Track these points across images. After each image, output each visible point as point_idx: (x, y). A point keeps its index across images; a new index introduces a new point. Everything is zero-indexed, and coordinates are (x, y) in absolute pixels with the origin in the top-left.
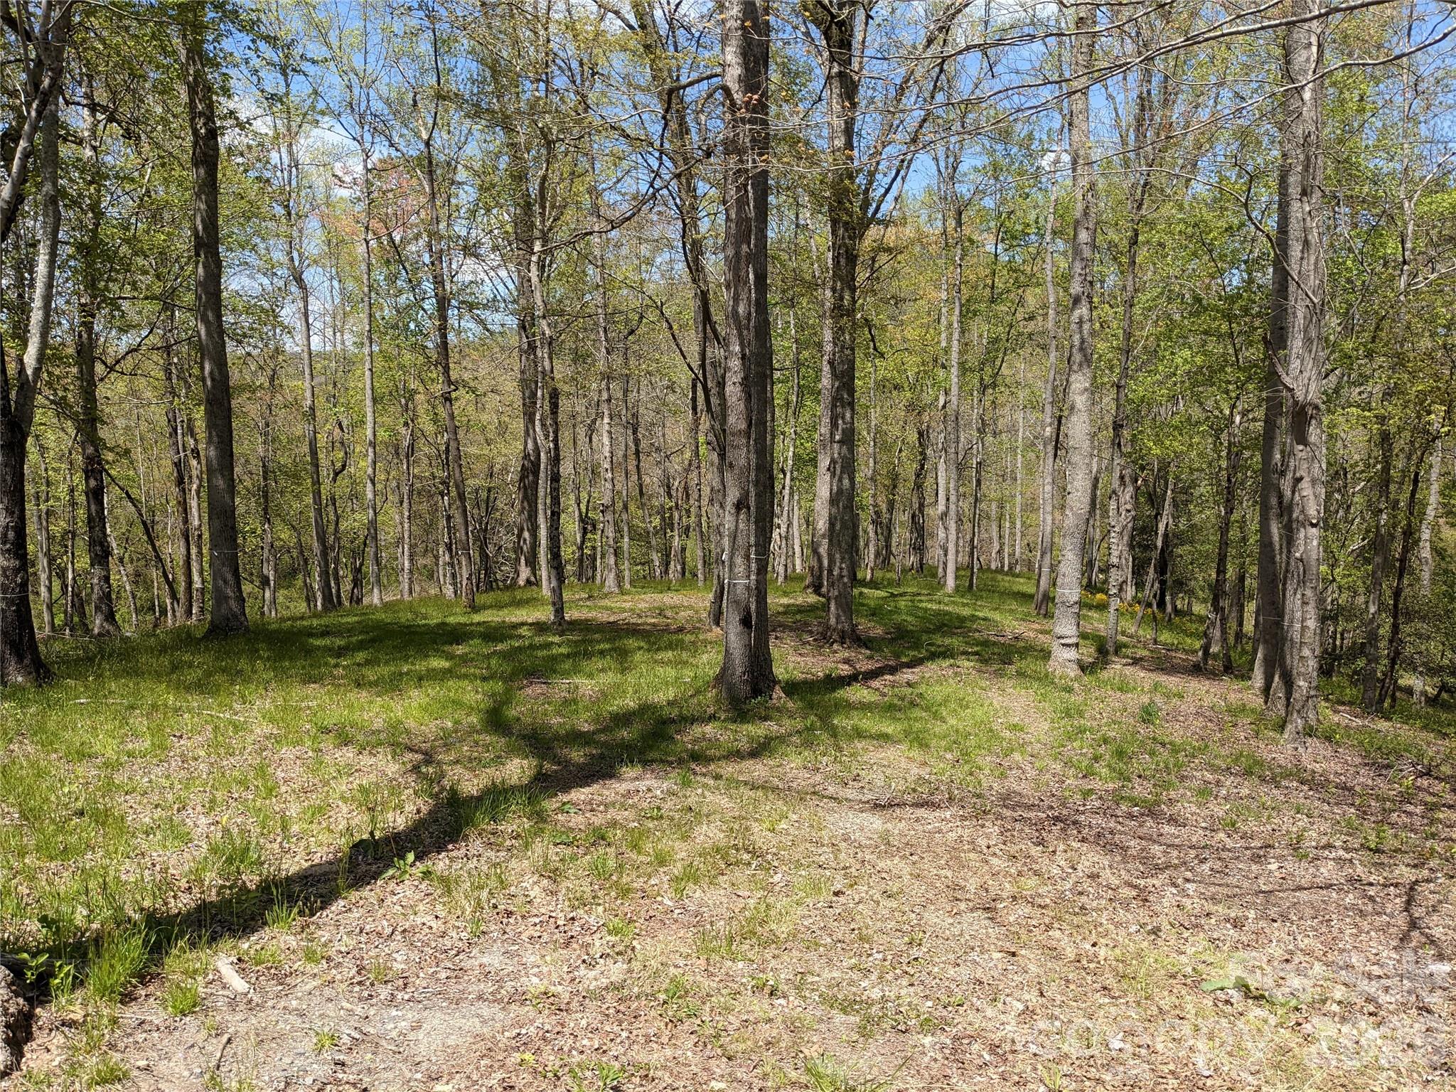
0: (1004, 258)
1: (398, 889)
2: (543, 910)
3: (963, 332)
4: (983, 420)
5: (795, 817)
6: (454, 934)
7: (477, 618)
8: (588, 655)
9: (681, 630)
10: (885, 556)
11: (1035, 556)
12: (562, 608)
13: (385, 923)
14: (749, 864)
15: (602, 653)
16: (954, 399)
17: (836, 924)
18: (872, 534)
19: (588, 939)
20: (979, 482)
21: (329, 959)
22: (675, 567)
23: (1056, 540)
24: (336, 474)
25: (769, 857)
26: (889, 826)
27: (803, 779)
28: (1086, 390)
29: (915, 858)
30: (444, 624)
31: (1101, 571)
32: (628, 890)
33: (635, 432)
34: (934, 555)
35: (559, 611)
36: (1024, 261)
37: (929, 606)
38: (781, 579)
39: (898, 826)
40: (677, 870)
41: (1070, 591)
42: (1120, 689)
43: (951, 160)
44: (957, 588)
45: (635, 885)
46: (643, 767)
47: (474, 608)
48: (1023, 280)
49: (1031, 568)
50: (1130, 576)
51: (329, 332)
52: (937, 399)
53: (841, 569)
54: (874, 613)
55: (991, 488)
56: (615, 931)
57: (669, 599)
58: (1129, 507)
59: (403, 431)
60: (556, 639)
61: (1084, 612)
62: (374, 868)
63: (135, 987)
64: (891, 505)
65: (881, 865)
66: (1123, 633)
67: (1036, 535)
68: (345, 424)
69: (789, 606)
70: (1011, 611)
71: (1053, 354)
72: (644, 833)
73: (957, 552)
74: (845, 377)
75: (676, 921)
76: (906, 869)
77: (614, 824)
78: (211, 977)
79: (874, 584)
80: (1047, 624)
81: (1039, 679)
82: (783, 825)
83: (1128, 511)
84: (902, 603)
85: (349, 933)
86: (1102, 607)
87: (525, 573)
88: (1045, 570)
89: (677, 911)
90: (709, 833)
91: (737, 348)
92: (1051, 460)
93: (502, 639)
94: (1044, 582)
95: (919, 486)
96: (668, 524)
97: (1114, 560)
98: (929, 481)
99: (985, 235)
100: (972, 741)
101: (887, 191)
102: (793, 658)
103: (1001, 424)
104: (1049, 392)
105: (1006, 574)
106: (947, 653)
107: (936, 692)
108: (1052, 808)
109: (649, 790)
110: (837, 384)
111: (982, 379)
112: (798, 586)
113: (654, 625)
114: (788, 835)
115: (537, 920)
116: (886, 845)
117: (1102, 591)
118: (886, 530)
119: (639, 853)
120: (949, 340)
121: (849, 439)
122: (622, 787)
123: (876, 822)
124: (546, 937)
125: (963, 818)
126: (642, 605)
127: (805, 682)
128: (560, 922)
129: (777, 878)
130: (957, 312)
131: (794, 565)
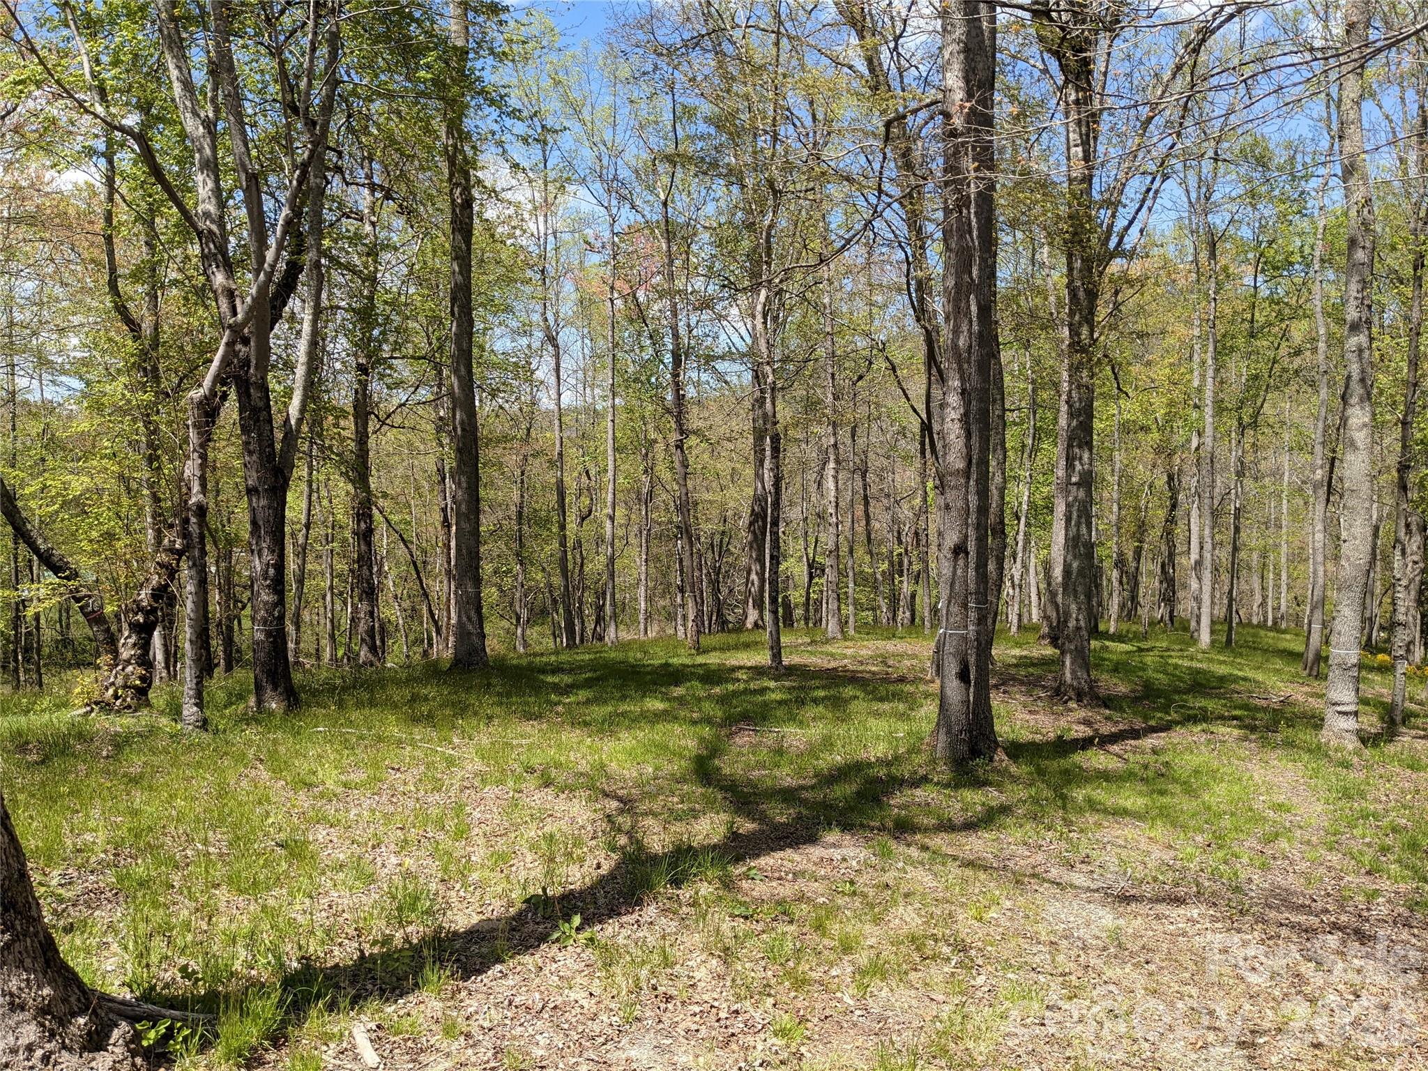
0: (1264, 292)
1: (560, 956)
2: (706, 997)
3: (1217, 371)
4: (1242, 463)
5: (1008, 904)
6: (605, 1018)
7: (700, 660)
8: (801, 702)
9: (902, 680)
10: (1130, 608)
11: (1303, 611)
12: (780, 653)
13: (537, 996)
14: (948, 959)
15: (815, 701)
16: (1208, 441)
17: (1047, 1048)
18: (1116, 584)
19: (749, 1039)
20: (1237, 530)
21: (468, 1036)
22: (903, 615)
23: (1329, 593)
24: (583, 519)
25: (973, 952)
26: (1121, 922)
27: (1024, 860)
28: (1365, 425)
29: (1152, 967)
30: (667, 665)
31: (1382, 628)
32: (804, 981)
33: (864, 476)
34: (1185, 607)
35: (777, 656)
36: (1287, 293)
37: (1180, 662)
38: (1014, 629)
39: (1134, 922)
40: (863, 959)
41: (1346, 649)
42: (1411, 767)
43: (1204, 190)
44: (1213, 642)
45: (813, 974)
46: (843, 831)
47: (700, 650)
48: (1287, 312)
49: (1298, 622)
50: (1418, 635)
51: (580, 387)
52: (1189, 441)
53: (1077, 620)
54: (1117, 668)
55: (1251, 537)
56: (782, 1032)
57: (891, 646)
58: (1416, 558)
59: (643, 478)
60: (772, 684)
61: (1364, 673)
62: (541, 928)
63: (266, 1050)
64: (1138, 553)
65: (1109, 973)
66: (1411, 699)
67: (1305, 588)
68: (592, 473)
69: (1021, 657)
70: (1277, 671)
71: (1324, 392)
72: (832, 911)
73: (1213, 603)
74: (1083, 416)
75: (855, 1025)
76: (1139, 981)
77: (801, 898)
78: (344, 1045)
79: (1119, 637)
80: (1317, 686)
81: (1310, 751)
82: (992, 914)
83: (1415, 563)
84: (1149, 659)
85: (496, 1005)
86: (1384, 669)
87: (753, 615)
88: (1316, 627)
89: (858, 1012)
90: (906, 918)
91: (957, 383)
92: (1323, 505)
93: (719, 682)
94: (1315, 638)
95: (1168, 534)
96: (897, 568)
97: (1402, 618)
98: (1179, 530)
99: (1243, 267)
100: (1226, 822)
101: (1131, 223)
102: (1022, 715)
103: (1263, 466)
104: (1320, 431)
105: (1271, 629)
106: (1201, 717)
107: (1186, 762)
108: (1326, 911)
109: (844, 860)
110: (1074, 423)
111: (1240, 418)
112: (1031, 637)
113: (874, 673)
114: (998, 926)
115: (697, 1009)
116: (1117, 948)
117: (1384, 651)
118: (1132, 581)
119: (824, 935)
120: (1203, 376)
121: (1088, 481)
122: (816, 852)
123: (1106, 918)
124: (704, 1032)
125: (1214, 920)
126: (864, 652)
127: (1033, 744)
128: (723, 1015)
129: (980, 980)
130: (1211, 348)
131: (1030, 615)
